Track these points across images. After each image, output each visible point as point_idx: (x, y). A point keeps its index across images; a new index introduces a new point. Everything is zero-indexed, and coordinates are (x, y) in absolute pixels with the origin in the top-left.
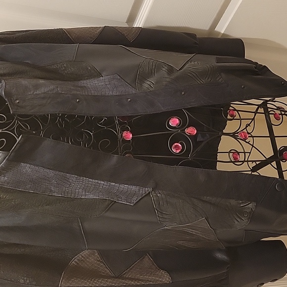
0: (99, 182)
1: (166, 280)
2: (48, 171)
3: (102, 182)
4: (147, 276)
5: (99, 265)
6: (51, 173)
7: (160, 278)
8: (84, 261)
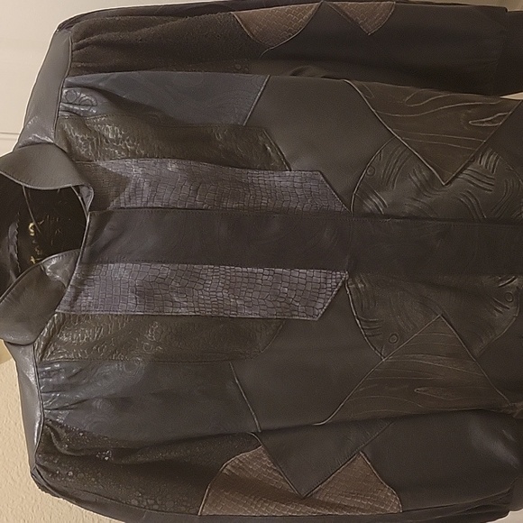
0: (256, 270)
1: (392, 508)
2: (159, 266)
3: (261, 270)
4: (358, 498)
5: (270, 475)
6: (165, 270)
7: (382, 504)
8: (243, 469)
